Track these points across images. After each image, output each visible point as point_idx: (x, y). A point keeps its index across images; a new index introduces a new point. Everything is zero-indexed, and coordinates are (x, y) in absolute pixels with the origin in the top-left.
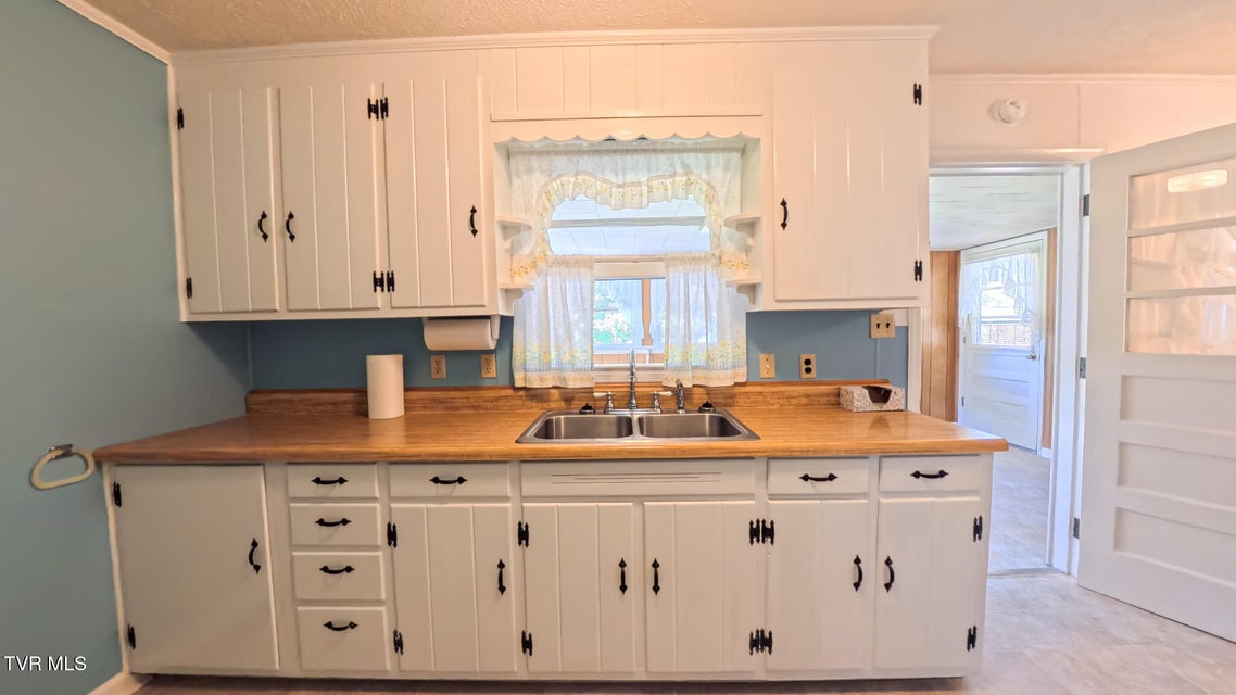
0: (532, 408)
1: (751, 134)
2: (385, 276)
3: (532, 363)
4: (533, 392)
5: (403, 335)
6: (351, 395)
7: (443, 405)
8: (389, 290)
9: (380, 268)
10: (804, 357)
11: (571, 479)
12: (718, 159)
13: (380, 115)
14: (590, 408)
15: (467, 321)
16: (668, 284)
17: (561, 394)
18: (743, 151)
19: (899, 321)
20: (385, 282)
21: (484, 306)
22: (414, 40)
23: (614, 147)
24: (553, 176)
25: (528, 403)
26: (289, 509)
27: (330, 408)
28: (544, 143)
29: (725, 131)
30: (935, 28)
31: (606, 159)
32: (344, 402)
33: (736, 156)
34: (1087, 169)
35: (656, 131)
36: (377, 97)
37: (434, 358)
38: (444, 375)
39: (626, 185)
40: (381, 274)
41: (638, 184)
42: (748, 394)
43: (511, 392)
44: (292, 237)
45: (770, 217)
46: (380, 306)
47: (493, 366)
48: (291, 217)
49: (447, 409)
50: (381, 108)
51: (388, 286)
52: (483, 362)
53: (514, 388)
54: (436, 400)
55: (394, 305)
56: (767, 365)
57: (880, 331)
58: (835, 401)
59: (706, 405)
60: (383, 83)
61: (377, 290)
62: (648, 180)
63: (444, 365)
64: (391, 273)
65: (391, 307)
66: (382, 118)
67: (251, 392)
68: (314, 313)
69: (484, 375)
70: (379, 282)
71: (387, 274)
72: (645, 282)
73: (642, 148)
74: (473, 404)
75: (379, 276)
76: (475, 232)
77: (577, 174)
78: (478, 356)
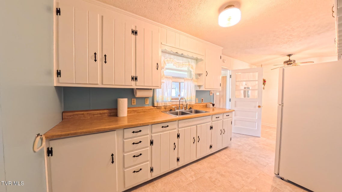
0: (158, 111)
1: (203, 59)
3: (160, 101)
4: (158, 107)
5: (130, 93)
6: (107, 111)
7: (136, 112)
8: (135, 81)
9: (134, 75)
10: (202, 99)
11: (187, 123)
12: (193, 61)
13: (134, 34)
14: (171, 110)
15: (147, 90)
16: (184, 84)
17: (164, 107)
19: (213, 93)
20: (135, 79)
21: (158, 87)
22: (147, 19)
23: (177, 54)
24: (165, 58)
26: (124, 142)
27: (99, 115)
28: (165, 50)
29: (195, 56)
30: (223, 48)
31: (175, 57)
32: (104, 113)
33: (195, 61)
34: (231, 71)
35: (185, 54)
36: (134, 29)
37: (133, 99)
38: (135, 104)
39: (179, 63)
40: (133, 76)
41: (181, 63)
42: (195, 106)
43: (153, 107)
44: (105, 62)
45: (205, 74)
46: (133, 85)
47: (148, 101)
48: (105, 56)
49: (137, 113)
50: (135, 33)
51: (135, 80)
52: (146, 100)
53: (154, 106)
54: (134, 111)
55: (137, 85)
56: (197, 100)
57: (211, 94)
58: (206, 106)
59: (191, 108)
60: (136, 26)
61: (132, 81)
62: (182, 63)
63: (135, 101)
64: (137, 77)
65: (136, 85)
66: (135, 35)
67: (63, 112)
68: (122, 86)
69: (146, 104)
70: (132, 78)
71: (135, 77)
72: (180, 83)
73: (182, 56)
74: (144, 111)
75: (133, 77)
76: (157, 69)
77: (170, 58)
78: (144, 99)
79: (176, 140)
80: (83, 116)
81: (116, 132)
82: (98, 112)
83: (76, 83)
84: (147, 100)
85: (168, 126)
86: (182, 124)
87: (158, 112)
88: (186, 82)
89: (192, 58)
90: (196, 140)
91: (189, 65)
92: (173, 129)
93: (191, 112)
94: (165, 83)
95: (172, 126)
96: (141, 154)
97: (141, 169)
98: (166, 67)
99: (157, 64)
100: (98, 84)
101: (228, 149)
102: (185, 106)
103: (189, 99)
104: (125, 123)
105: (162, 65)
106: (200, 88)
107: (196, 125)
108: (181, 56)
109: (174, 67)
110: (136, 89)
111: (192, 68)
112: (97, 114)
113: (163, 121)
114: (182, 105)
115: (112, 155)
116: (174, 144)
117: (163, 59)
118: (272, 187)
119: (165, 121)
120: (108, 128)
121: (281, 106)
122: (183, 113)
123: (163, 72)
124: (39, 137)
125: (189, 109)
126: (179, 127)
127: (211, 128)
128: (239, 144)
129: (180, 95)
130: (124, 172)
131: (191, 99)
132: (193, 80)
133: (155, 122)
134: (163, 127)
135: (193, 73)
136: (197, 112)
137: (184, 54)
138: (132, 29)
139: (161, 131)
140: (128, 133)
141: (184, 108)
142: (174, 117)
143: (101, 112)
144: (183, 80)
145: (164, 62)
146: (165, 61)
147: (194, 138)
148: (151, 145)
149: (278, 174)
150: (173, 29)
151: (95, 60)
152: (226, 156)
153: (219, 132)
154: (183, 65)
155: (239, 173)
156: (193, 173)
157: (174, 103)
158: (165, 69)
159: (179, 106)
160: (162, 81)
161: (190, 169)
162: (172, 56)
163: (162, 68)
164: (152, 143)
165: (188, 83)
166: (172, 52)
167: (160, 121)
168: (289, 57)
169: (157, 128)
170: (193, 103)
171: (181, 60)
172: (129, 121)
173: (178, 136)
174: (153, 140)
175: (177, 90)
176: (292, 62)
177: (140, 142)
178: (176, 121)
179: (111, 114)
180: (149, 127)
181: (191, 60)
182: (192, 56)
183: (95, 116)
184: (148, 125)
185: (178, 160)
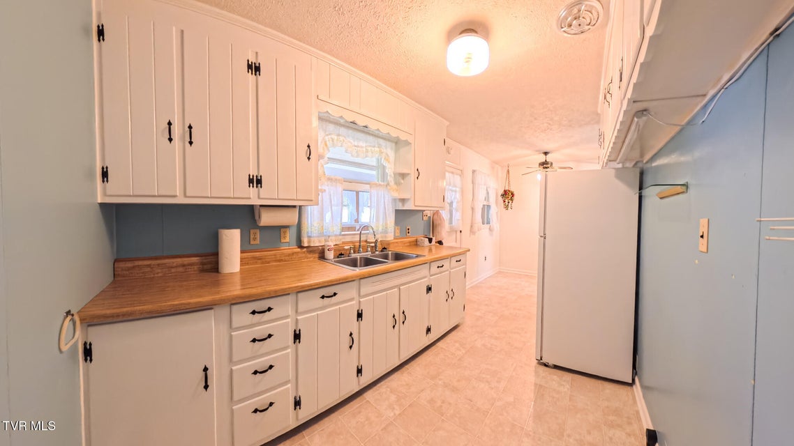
0: (310, 258)
1: (409, 141)
2: (255, 178)
3: (315, 234)
4: (311, 249)
5: (245, 216)
6: (198, 258)
7: (260, 261)
8: (257, 187)
9: (253, 172)
12: (389, 144)
13: (254, 72)
15: (286, 208)
18: (396, 143)
20: (256, 181)
22: (283, 36)
23: (354, 127)
24: (327, 133)
25: (309, 256)
26: (231, 336)
27: (181, 269)
28: (326, 115)
29: (394, 134)
30: (448, 123)
31: (350, 132)
32: (191, 265)
33: (394, 144)
35: (373, 126)
36: (252, 60)
37: (252, 231)
38: (258, 242)
39: (358, 146)
40: (253, 176)
41: (362, 147)
42: (393, 243)
43: (299, 250)
44: (191, 143)
45: (413, 175)
46: (252, 197)
47: (288, 235)
48: (190, 127)
49: (262, 263)
50: (255, 68)
51: (257, 184)
52: (282, 233)
53: (301, 247)
54: (255, 258)
55: (261, 196)
56: (398, 231)
57: (425, 218)
58: (416, 244)
59: (385, 248)
60: (257, 53)
61: (250, 186)
62: (366, 146)
63: (258, 236)
64: (261, 176)
65: (259, 198)
66: (255, 75)
67: (116, 261)
68: (205, 199)
69: (283, 241)
70: (251, 181)
71: (257, 176)
72: (357, 193)
73: (365, 130)
74: (278, 258)
75: (251, 177)
76: (309, 158)
77: (339, 135)
78: (279, 229)
79: (353, 325)
80: (149, 269)
81: (213, 310)
82: (179, 261)
83: (135, 194)
84: (285, 232)
85: (335, 294)
86: (367, 287)
87: (312, 259)
88: (374, 192)
89: (387, 138)
90: (399, 320)
91: (381, 152)
92: (348, 299)
93: (386, 257)
94: (327, 191)
95: (344, 293)
96: (271, 367)
97: (271, 404)
98: (328, 155)
99: (309, 146)
100: (175, 196)
101: (459, 328)
102: (373, 245)
103: (380, 229)
104: (236, 290)
105: (321, 150)
106: (403, 205)
107: (398, 286)
108: (363, 132)
109: (348, 157)
110: (261, 206)
111: (387, 159)
112: (176, 267)
113: (325, 282)
114: (366, 241)
115: (206, 369)
116: (351, 334)
117: (321, 135)
118: (536, 384)
119: (328, 282)
120: (196, 303)
121: (543, 238)
122: (368, 262)
123: (322, 166)
124: (69, 317)
125: (382, 251)
126: (362, 294)
127: (429, 289)
128: (478, 314)
129: (358, 219)
130: (232, 411)
131: (386, 228)
132: (389, 187)
133: (303, 287)
134: (323, 297)
135: (390, 171)
136: (398, 257)
137: (370, 126)
138: (248, 61)
139: (321, 306)
140: (242, 315)
141: (369, 249)
142: (348, 271)
143: (186, 261)
144: (368, 186)
145: (323, 143)
146: (325, 142)
147: (394, 316)
148: (294, 343)
149: (541, 359)
150: (344, 64)
151: (170, 140)
152: (457, 345)
153: (444, 296)
154: (367, 151)
155: (484, 376)
156: (393, 398)
157: (348, 239)
158: (326, 159)
159: (360, 246)
160: (320, 187)
161: (387, 387)
162: (343, 130)
163: (321, 157)
164: (297, 337)
165: (378, 195)
166: (342, 121)
167: (317, 284)
168: (544, 156)
169: (310, 301)
170: (390, 237)
171: (363, 142)
172: (243, 286)
173: (360, 315)
174: (300, 330)
175: (353, 208)
176: (549, 166)
177: (270, 336)
178: (354, 281)
179: (205, 266)
180: (291, 299)
181: (384, 141)
182: (388, 133)
183: (173, 270)
184: (289, 294)
185: (359, 371)
